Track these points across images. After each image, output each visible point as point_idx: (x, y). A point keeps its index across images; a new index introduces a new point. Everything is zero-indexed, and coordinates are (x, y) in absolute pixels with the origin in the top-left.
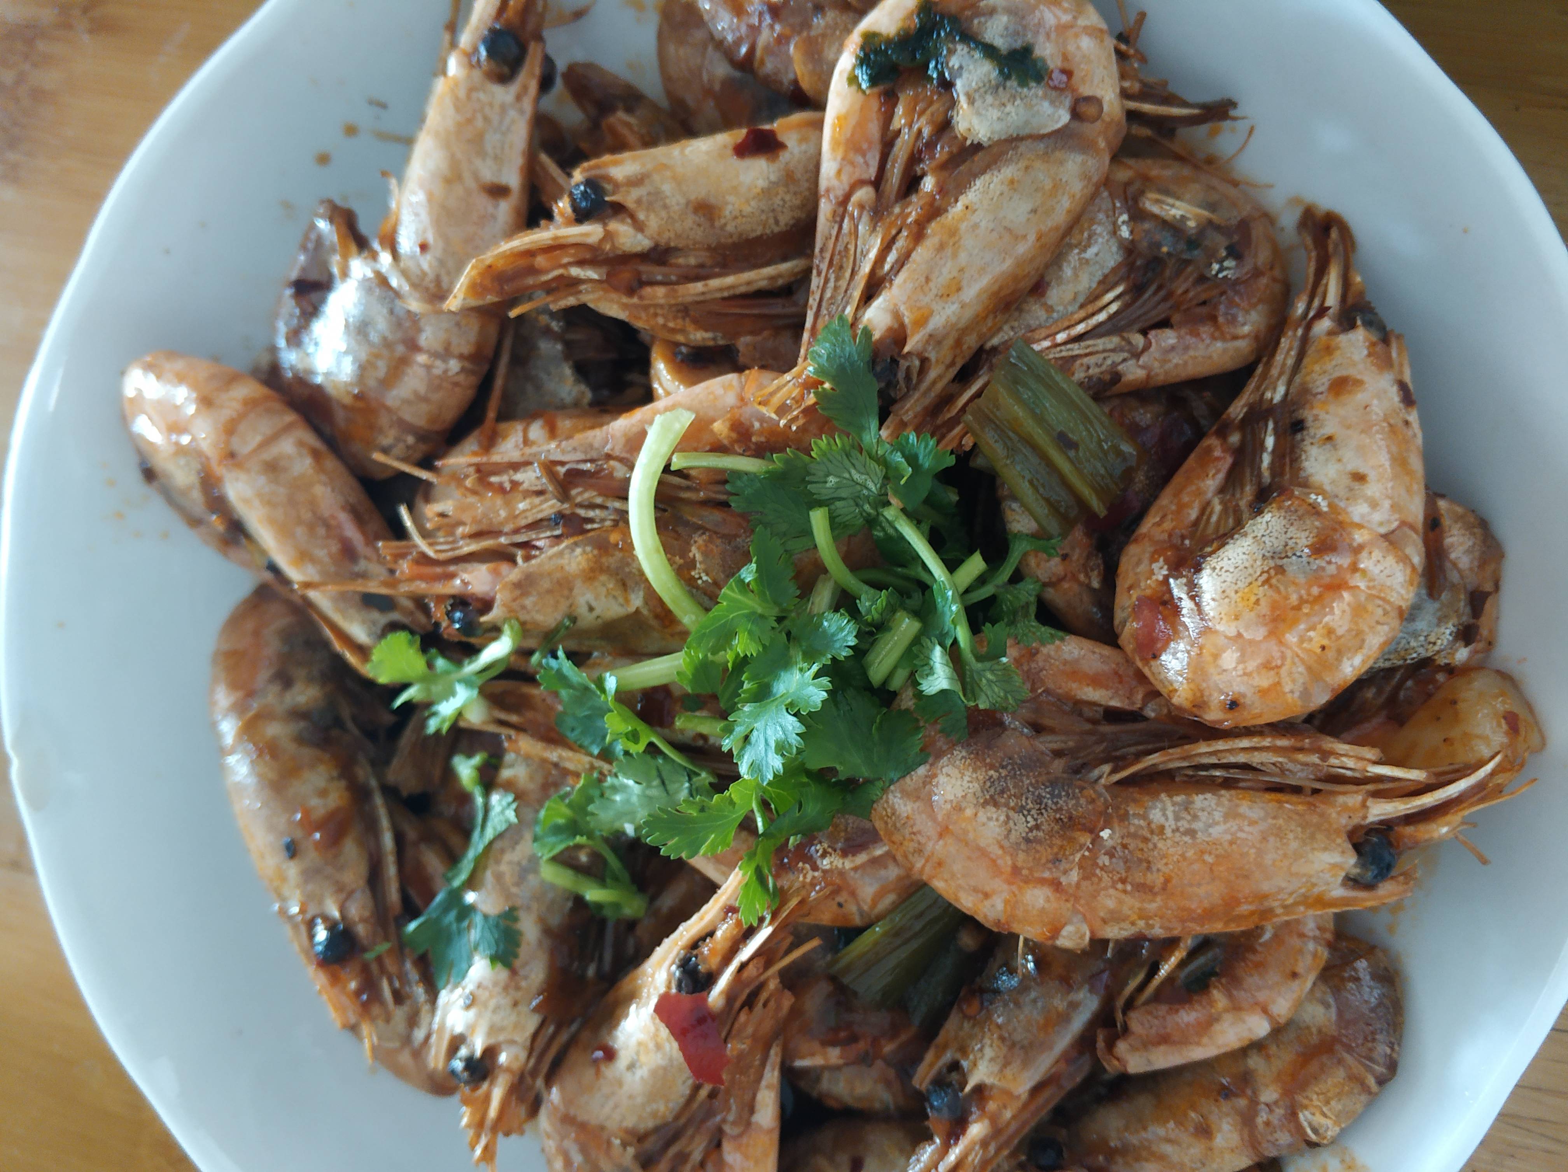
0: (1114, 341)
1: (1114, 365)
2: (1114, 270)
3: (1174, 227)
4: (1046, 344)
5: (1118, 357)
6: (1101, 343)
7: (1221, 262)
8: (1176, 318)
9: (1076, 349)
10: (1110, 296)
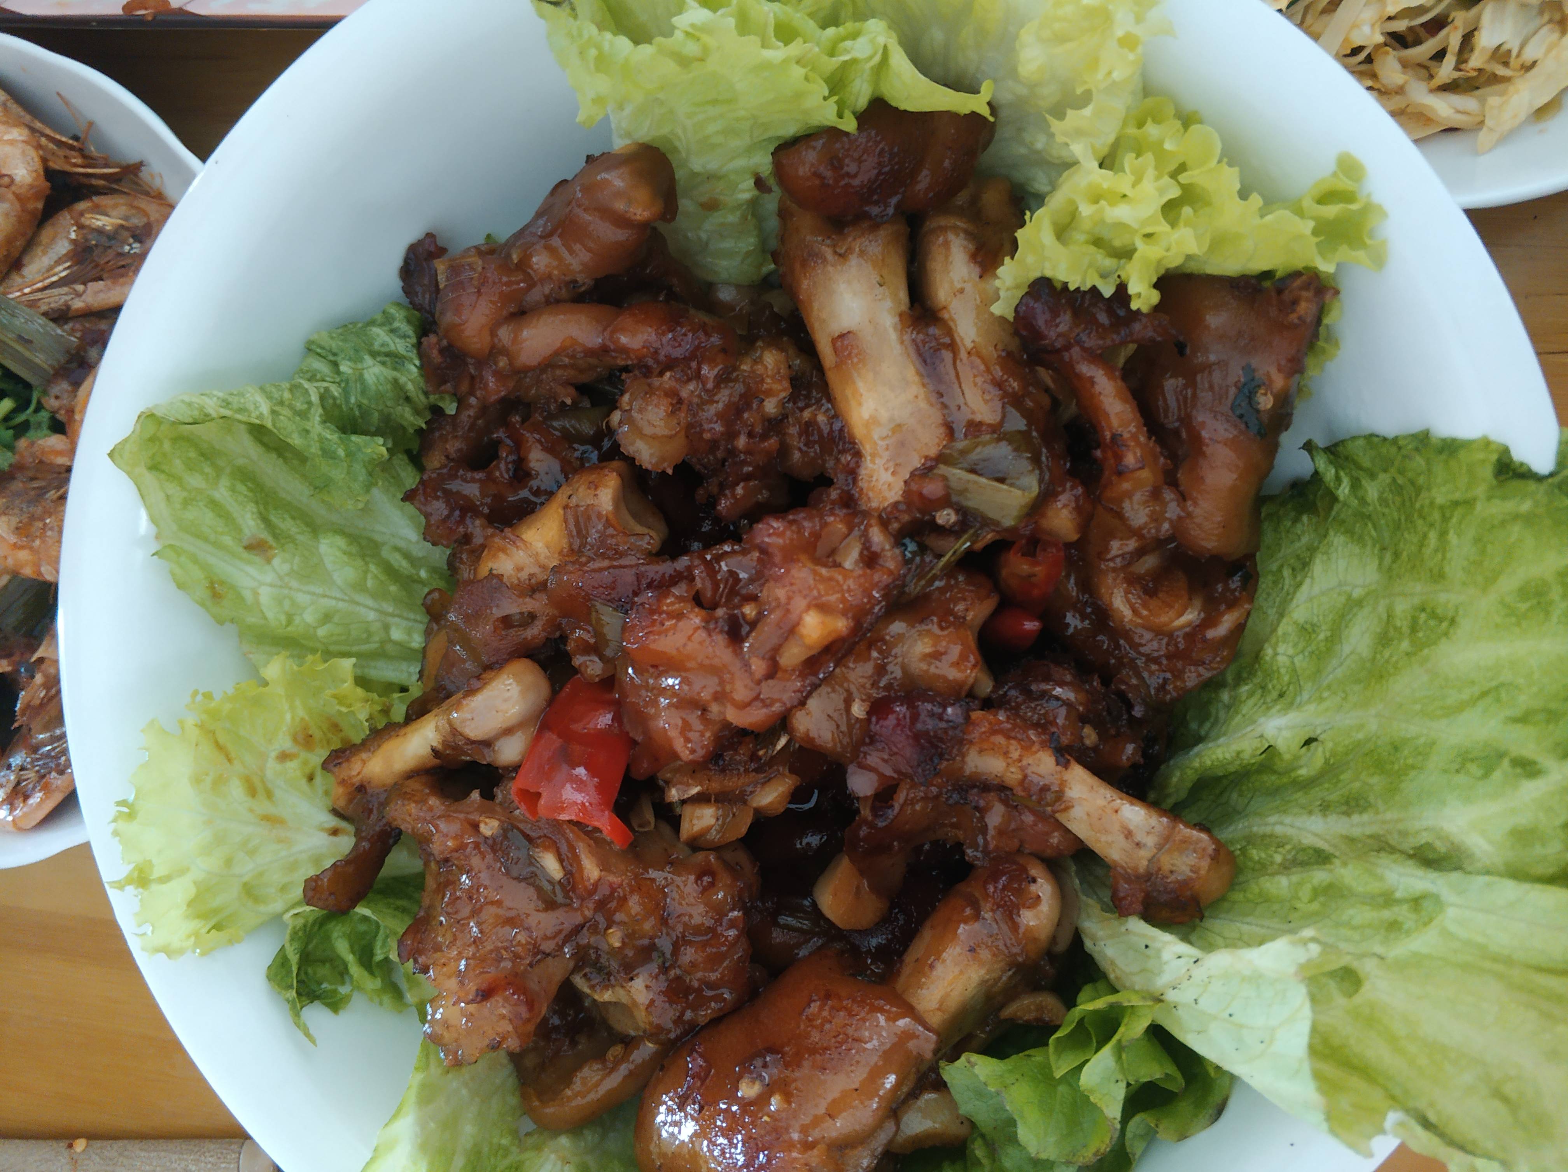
0: (65, 289)
1: (66, 301)
2: (65, 255)
3: (100, 231)
4: (18, 294)
5: (68, 298)
6: (56, 291)
7: (130, 245)
8: (105, 276)
9: (39, 295)
10: (61, 268)
